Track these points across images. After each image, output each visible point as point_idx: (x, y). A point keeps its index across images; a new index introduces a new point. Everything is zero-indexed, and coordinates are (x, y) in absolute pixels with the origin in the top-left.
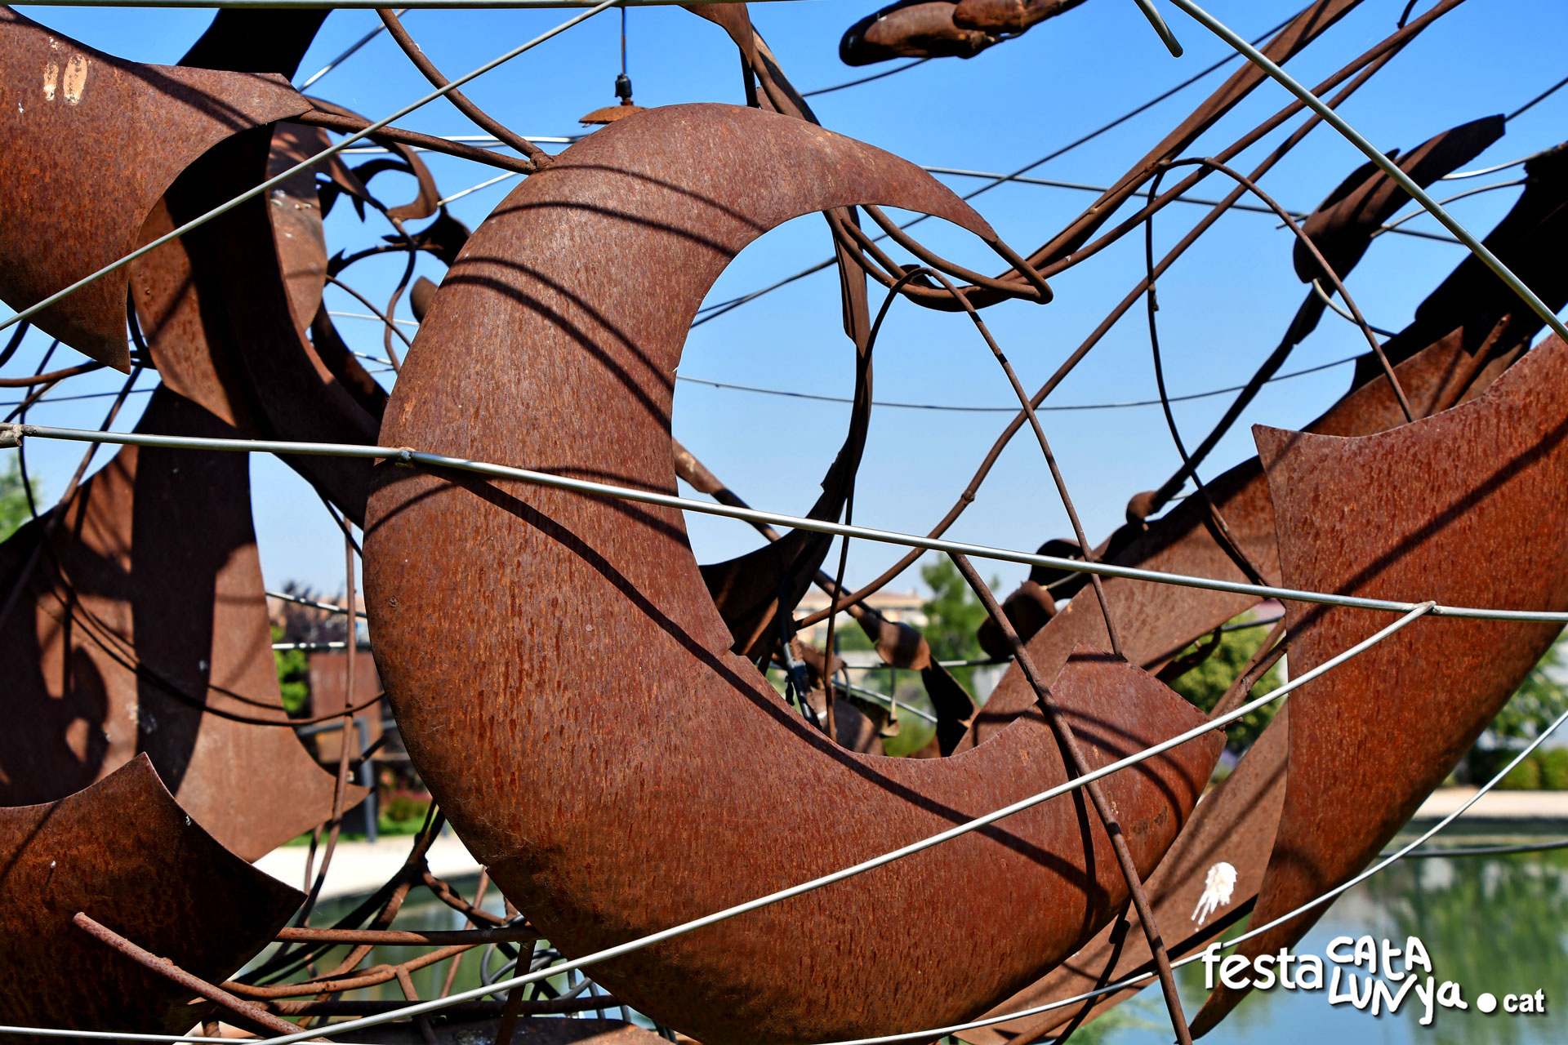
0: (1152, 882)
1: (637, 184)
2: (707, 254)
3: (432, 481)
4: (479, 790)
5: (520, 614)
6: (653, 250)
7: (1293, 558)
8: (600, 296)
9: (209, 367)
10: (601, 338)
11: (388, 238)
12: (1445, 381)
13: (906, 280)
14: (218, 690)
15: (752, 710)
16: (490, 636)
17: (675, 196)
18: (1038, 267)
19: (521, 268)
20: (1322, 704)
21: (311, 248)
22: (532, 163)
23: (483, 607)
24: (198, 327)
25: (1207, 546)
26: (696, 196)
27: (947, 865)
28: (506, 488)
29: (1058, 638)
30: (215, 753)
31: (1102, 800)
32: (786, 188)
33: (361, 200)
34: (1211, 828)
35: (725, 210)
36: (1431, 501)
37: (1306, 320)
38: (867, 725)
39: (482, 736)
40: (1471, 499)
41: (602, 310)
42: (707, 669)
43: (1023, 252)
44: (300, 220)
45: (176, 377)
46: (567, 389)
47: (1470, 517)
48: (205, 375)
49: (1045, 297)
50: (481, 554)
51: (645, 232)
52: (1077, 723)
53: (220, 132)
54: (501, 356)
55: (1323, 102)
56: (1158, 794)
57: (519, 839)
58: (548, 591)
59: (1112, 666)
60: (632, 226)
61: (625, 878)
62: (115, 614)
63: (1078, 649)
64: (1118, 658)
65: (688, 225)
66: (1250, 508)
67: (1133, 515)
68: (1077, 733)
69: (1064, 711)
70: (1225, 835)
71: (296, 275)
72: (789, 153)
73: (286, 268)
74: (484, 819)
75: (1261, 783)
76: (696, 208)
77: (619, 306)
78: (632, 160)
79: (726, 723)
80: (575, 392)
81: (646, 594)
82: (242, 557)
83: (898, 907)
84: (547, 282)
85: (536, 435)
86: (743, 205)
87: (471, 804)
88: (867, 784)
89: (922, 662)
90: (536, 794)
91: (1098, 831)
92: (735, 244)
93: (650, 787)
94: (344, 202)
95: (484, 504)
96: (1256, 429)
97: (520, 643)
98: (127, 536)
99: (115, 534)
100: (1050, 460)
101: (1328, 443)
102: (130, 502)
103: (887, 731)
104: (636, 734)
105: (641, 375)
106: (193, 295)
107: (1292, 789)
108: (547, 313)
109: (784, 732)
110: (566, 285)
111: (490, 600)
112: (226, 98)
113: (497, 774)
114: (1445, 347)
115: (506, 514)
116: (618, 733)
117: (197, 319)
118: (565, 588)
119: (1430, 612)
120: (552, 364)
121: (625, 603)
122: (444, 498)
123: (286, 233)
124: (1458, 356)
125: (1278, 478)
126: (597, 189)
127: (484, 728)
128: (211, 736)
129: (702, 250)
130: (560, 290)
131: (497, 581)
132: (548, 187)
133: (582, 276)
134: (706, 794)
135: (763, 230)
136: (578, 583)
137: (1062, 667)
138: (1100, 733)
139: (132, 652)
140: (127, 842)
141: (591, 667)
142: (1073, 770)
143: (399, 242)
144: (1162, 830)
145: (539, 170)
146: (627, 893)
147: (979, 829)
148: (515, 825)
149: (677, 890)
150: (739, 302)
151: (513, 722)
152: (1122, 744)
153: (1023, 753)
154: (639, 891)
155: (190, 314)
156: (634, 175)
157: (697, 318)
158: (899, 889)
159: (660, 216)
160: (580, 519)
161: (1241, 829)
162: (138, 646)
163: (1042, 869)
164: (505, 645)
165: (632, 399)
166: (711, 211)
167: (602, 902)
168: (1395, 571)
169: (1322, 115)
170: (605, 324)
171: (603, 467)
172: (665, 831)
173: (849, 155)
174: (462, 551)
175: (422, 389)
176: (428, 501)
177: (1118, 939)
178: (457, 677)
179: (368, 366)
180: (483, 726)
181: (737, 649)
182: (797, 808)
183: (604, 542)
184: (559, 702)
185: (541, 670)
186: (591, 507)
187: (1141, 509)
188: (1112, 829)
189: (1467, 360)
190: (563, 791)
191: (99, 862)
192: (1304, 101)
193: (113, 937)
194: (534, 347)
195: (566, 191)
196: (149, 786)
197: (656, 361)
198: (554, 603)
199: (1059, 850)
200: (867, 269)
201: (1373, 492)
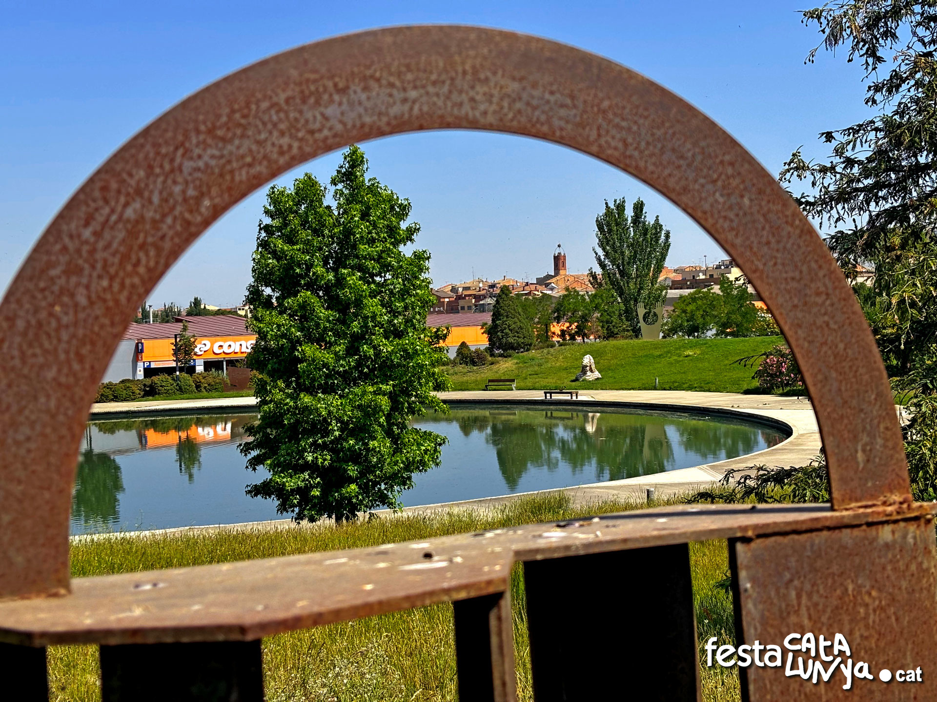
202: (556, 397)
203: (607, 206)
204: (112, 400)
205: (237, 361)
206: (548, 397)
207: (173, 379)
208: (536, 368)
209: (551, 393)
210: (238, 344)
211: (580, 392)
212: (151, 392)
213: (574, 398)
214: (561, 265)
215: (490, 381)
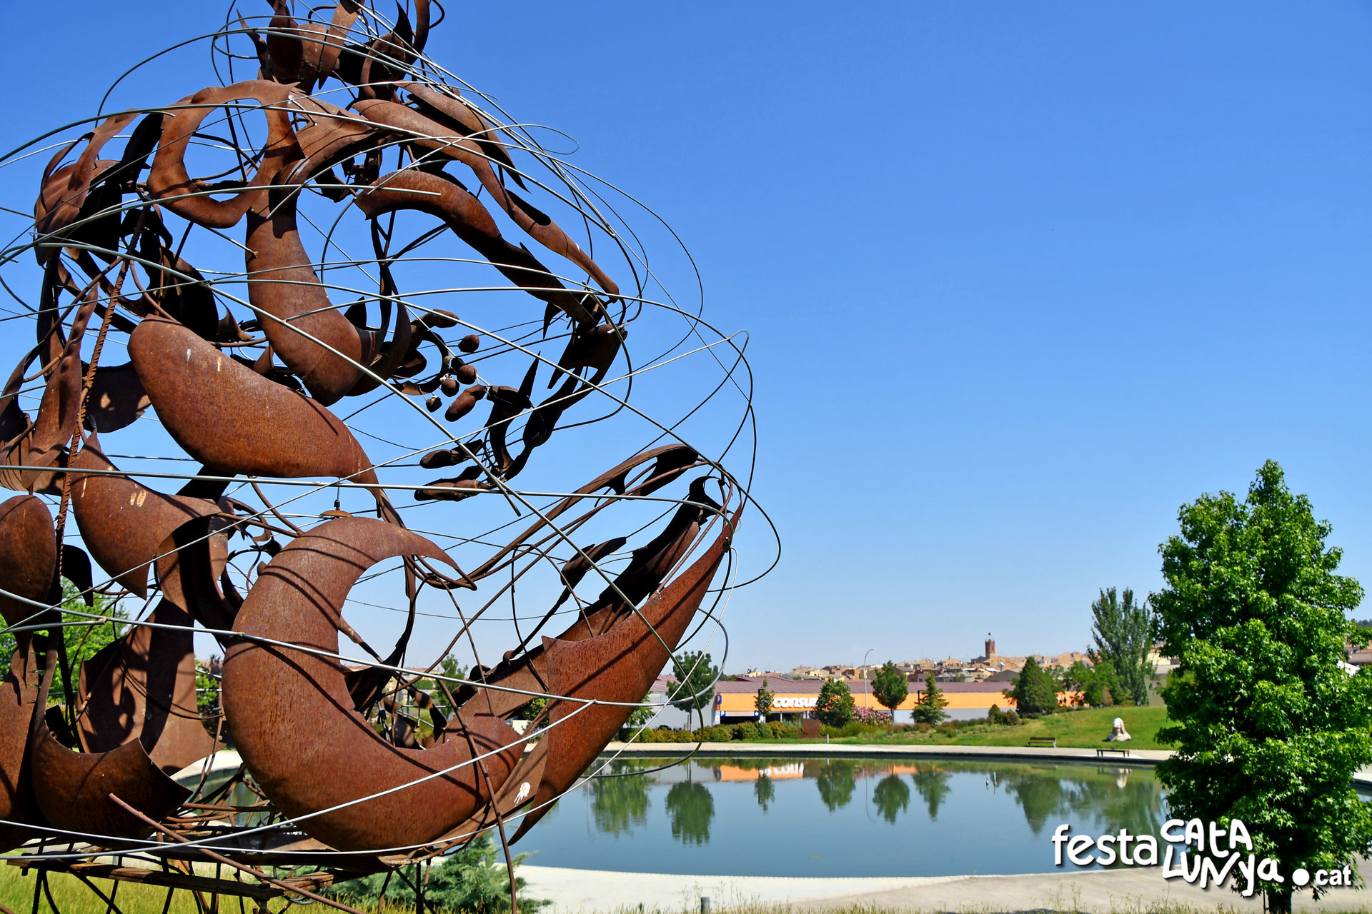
0: (499, 793)
1: (334, 544)
2: (356, 569)
3: (249, 645)
4: (258, 757)
5: (278, 694)
6: (337, 567)
7: (553, 682)
8: (316, 582)
9: (180, 592)
10: (316, 597)
11: (252, 546)
12: (606, 621)
13: (428, 578)
14: (174, 705)
15: (360, 731)
16: (266, 702)
17: (346, 548)
18: (472, 578)
19: (289, 571)
20: (560, 731)
21: (223, 550)
22: (298, 534)
23: (264, 691)
24: (179, 577)
25: (527, 673)
26: (354, 549)
27: (427, 788)
28: (276, 649)
29: (475, 703)
30: (172, 728)
31: (483, 765)
32: (386, 548)
33: (244, 534)
34: (523, 770)
35: (364, 554)
36: (598, 664)
37: (564, 598)
38: (409, 728)
39: (260, 738)
40: (611, 664)
41: (317, 587)
42: (344, 716)
43: (467, 573)
44: (220, 541)
45: (168, 595)
46: (301, 614)
47: (610, 670)
48: (179, 594)
49: (474, 588)
50: (265, 672)
51: (335, 560)
52: (476, 738)
53: (188, 518)
54: (279, 601)
55: (564, 533)
56: (502, 763)
57: (272, 775)
58: (289, 686)
59: (490, 718)
60: (330, 558)
61: (309, 791)
62: (141, 676)
63: (477, 712)
64: (492, 715)
65: (350, 559)
66: (543, 660)
67: (506, 657)
68: (475, 741)
69: (472, 733)
70: (527, 773)
71: (214, 560)
72: (388, 536)
73: (212, 558)
74: (260, 767)
75: (540, 755)
76: (354, 553)
77: (323, 585)
78: (333, 535)
79: (350, 736)
80: (304, 615)
81: (324, 688)
82: (188, 658)
83: (409, 802)
84: (298, 576)
85: (289, 630)
86: (370, 552)
87: (255, 762)
88: (400, 759)
89: (430, 706)
90: (279, 759)
91: (481, 776)
92: (366, 566)
93: (320, 758)
94: (238, 534)
95: (267, 654)
96: (543, 637)
97: (277, 705)
98: (148, 648)
99: (144, 647)
100: (473, 645)
101: (566, 643)
102: (150, 636)
103: (416, 730)
104: (317, 739)
105: (329, 610)
106: (178, 567)
107: (548, 761)
108: (297, 587)
109: (371, 739)
110: (305, 577)
111: (267, 688)
112: (192, 507)
113: (265, 751)
114: (606, 610)
115: (275, 658)
116: (310, 739)
117: (179, 574)
118: (295, 685)
119: (594, 703)
120: (297, 605)
121: (316, 691)
122: (253, 651)
123: (214, 546)
124: (611, 613)
125: (550, 654)
126: (319, 544)
127: (261, 735)
128: (171, 721)
129: (354, 567)
130: (302, 579)
131: (270, 682)
132: (302, 543)
133: (311, 574)
134: (341, 761)
135: (377, 562)
136: (300, 684)
137: (472, 719)
138: (484, 741)
139: (145, 690)
140: (129, 769)
141: (302, 714)
142: (474, 755)
143: (256, 548)
144: (503, 775)
145: (299, 537)
146: (310, 796)
147: (441, 776)
148: (270, 770)
149: (328, 795)
150: (374, 576)
151: (272, 733)
152: (492, 746)
153: (456, 748)
154: (314, 795)
155: (176, 574)
156: (333, 540)
157: (358, 581)
158: (409, 796)
159: (340, 555)
160: (302, 661)
161: (533, 771)
162: (148, 688)
163: (460, 789)
164: (271, 705)
165: (325, 619)
166: (359, 554)
167: (301, 799)
168: (586, 687)
169: (563, 538)
170: (317, 592)
171: (312, 643)
172: (325, 774)
173: (409, 537)
174: (259, 671)
175: (249, 612)
176: (248, 652)
177: (486, 812)
178: (253, 716)
179: (239, 590)
180: (261, 734)
181: (356, 709)
182: (374, 767)
183: (310, 669)
184: (289, 727)
185: (284, 715)
186: (306, 657)
187: (508, 657)
188: (486, 775)
189: (613, 615)
190: (289, 758)
191: (119, 776)
192: (558, 532)
193: (122, 803)
194: (291, 599)
195: (308, 544)
196: (139, 749)
197: (334, 605)
198: (290, 691)
199: (467, 782)
200: (416, 575)
201: (580, 660)
202: (1107, 755)
203: (1102, 595)
204: (710, 741)
205: (793, 714)
206: (1100, 755)
207: (756, 726)
208: (1065, 729)
209: (1102, 751)
210: (792, 700)
211: (1131, 751)
212: (739, 736)
213: (1126, 757)
214: (991, 650)
215: (1032, 739)
